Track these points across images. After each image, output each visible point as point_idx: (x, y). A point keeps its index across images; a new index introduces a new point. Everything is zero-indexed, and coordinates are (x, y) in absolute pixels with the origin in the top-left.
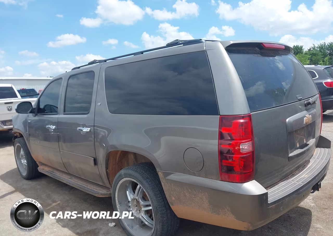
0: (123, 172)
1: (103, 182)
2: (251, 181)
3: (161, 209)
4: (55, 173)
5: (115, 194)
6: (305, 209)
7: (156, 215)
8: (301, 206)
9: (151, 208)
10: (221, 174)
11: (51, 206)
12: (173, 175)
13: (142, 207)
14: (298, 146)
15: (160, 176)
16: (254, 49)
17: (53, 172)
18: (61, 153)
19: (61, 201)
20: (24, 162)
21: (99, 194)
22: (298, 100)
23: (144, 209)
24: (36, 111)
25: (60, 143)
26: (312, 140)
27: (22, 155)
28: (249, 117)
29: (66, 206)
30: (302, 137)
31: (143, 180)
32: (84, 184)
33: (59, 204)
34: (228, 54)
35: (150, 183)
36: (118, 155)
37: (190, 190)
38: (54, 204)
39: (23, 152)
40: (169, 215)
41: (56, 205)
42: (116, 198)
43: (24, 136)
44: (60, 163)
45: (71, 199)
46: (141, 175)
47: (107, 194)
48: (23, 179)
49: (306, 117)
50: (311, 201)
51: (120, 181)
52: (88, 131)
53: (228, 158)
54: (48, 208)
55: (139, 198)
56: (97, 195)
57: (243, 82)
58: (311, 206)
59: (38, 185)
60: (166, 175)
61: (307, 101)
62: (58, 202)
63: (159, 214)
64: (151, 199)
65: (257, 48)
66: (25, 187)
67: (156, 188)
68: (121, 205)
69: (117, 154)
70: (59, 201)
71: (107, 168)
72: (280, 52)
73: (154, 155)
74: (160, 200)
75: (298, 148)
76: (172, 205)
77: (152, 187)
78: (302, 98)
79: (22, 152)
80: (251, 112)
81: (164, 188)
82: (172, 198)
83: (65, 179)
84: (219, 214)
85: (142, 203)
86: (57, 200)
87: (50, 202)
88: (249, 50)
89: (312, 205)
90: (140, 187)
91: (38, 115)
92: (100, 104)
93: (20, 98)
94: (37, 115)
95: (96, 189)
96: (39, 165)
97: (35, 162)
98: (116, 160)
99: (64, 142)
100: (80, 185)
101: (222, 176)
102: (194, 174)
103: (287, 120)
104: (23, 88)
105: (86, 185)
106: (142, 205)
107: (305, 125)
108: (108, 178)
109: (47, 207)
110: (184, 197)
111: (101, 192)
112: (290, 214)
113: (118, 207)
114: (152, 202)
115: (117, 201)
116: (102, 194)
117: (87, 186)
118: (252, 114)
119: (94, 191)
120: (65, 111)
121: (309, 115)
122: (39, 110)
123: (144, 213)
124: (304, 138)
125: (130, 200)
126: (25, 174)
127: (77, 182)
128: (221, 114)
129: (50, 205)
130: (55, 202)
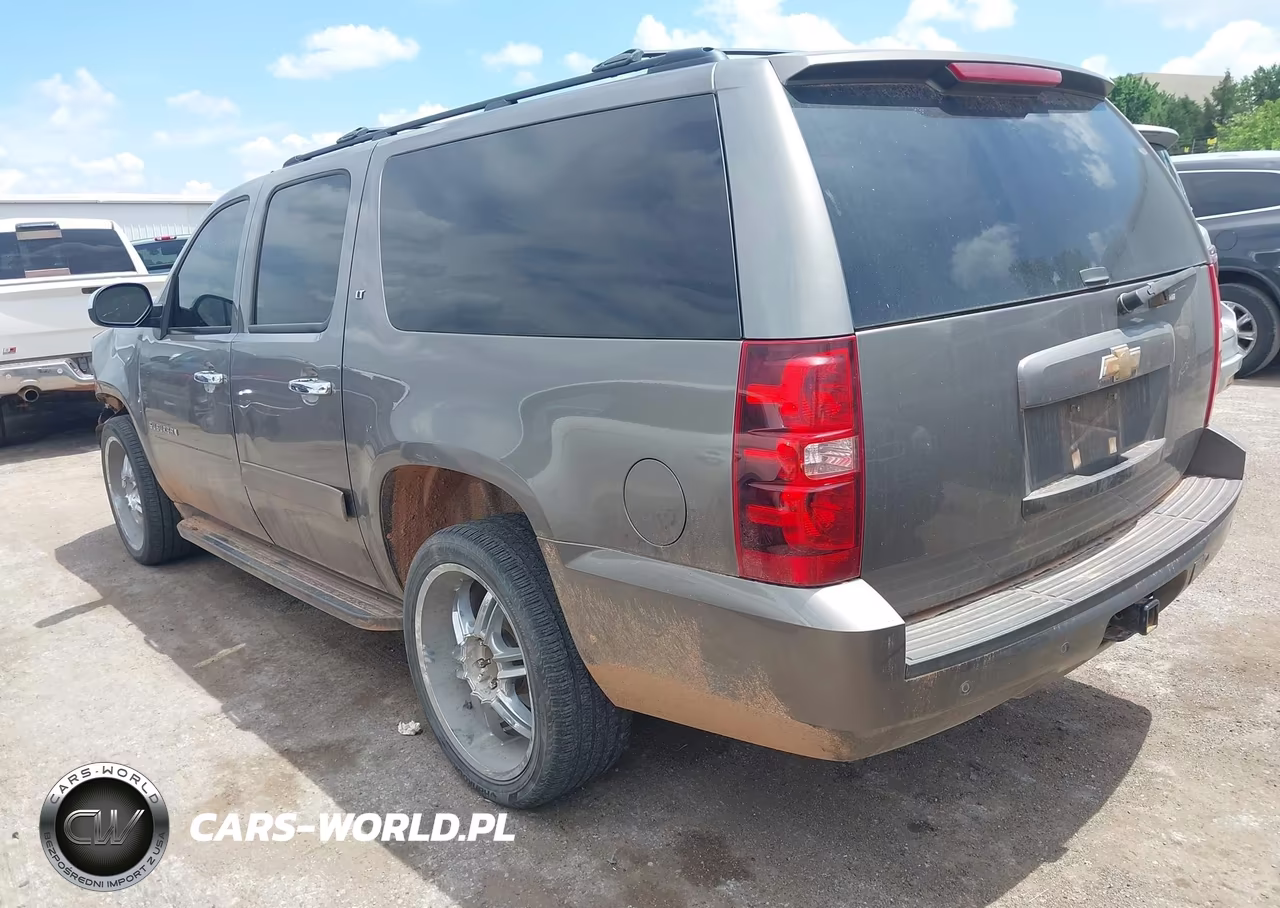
0: (434, 542)
1: (380, 579)
2: (848, 581)
3: (553, 674)
4: (233, 544)
5: (413, 621)
6: (1128, 705)
7: (538, 696)
8: (1116, 695)
9: (522, 671)
10: (740, 554)
11: (215, 659)
12: (591, 553)
13: (499, 666)
14: (1077, 463)
15: (548, 557)
16: (920, 85)
17: (225, 540)
18: (244, 470)
19: (249, 641)
20: (134, 500)
21: (366, 619)
22: (1086, 288)
23: (505, 674)
24: (165, 318)
25: (239, 437)
26: (1149, 442)
27: (127, 478)
28: (850, 345)
29: (266, 660)
30: (1099, 429)
31: (496, 573)
32: (322, 585)
33: (239, 652)
34: (793, 105)
35: (522, 582)
36: (428, 483)
37: (641, 610)
38: (225, 652)
39: (130, 470)
40: (584, 698)
41: (229, 656)
42: (418, 635)
43: (130, 411)
44: (244, 507)
45: (284, 638)
46: (492, 555)
47: (396, 619)
48: (133, 562)
49: (1112, 355)
50: (1161, 676)
51: (426, 574)
52: (323, 392)
53: (776, 497)
54: (203, 663)
55: (488, 636)
56: (359, 624)
57: (839, 213)
58: (1158, 697)
59: (182, 587)
60: (568, 553)
61: (1128, 291)
62: (238, 644)
63: (546, 692)
64: (523, 638)
65: (931, 83)
66: (136, 589)
67: (540, 603)
68: (433, 660)
69: (423, 478)
70: (243, 642)
71: (386, 528)
72: (1043, 97)
73: (530, 482)
74: (552, 645)
75: (1074, 473)
76: (592, 661)
77: (528, 596)
78: (1107, 277)
79: (127, 469)
80: (856, 330)
81: (561, 602)
82: (589, 637)
83: (262, 564)
84: (734, 696)
85: (499, 652)
86: (238, 637)
87: (211, 643)
88: (894, 88)
89: (1162, 691)
90: (493, 602)
91: (173, 332)
92: (361, 292)
93: (145, 272)
94: (168, 332)
95: (360, 602)
96: (183, 514)
97: (171, 502)
98: (421, 501)
99: (252, 432)
100: (308, 588)
101: (745, 560)
102: (657, 554)
103: (1023, 364)
104: (166, 235)
105: (328, 588)
106: (499, 660)
107: (1104, 383)
108: (393, 563)
109: (200, 661)
110: (626, 634)
111: (375, 612)
112: (1067, 720)
113: (422, 665)
114: (527, 651)
115: (420, 646)
116: (376, 621)
117: (333, 591)
118: (859, 336)
119: (351, 608)
120: (254, 320)
121: (1131, 345)
122: (176, 318)
123: (504, 688)
124: (1113, 436)
125: (460, 640)
126: (137, 544)
127: (301, 576)
128: (746, 336)
129: (213, 652)
130: (227, 643)
